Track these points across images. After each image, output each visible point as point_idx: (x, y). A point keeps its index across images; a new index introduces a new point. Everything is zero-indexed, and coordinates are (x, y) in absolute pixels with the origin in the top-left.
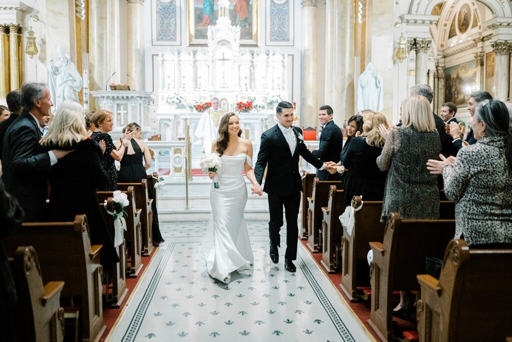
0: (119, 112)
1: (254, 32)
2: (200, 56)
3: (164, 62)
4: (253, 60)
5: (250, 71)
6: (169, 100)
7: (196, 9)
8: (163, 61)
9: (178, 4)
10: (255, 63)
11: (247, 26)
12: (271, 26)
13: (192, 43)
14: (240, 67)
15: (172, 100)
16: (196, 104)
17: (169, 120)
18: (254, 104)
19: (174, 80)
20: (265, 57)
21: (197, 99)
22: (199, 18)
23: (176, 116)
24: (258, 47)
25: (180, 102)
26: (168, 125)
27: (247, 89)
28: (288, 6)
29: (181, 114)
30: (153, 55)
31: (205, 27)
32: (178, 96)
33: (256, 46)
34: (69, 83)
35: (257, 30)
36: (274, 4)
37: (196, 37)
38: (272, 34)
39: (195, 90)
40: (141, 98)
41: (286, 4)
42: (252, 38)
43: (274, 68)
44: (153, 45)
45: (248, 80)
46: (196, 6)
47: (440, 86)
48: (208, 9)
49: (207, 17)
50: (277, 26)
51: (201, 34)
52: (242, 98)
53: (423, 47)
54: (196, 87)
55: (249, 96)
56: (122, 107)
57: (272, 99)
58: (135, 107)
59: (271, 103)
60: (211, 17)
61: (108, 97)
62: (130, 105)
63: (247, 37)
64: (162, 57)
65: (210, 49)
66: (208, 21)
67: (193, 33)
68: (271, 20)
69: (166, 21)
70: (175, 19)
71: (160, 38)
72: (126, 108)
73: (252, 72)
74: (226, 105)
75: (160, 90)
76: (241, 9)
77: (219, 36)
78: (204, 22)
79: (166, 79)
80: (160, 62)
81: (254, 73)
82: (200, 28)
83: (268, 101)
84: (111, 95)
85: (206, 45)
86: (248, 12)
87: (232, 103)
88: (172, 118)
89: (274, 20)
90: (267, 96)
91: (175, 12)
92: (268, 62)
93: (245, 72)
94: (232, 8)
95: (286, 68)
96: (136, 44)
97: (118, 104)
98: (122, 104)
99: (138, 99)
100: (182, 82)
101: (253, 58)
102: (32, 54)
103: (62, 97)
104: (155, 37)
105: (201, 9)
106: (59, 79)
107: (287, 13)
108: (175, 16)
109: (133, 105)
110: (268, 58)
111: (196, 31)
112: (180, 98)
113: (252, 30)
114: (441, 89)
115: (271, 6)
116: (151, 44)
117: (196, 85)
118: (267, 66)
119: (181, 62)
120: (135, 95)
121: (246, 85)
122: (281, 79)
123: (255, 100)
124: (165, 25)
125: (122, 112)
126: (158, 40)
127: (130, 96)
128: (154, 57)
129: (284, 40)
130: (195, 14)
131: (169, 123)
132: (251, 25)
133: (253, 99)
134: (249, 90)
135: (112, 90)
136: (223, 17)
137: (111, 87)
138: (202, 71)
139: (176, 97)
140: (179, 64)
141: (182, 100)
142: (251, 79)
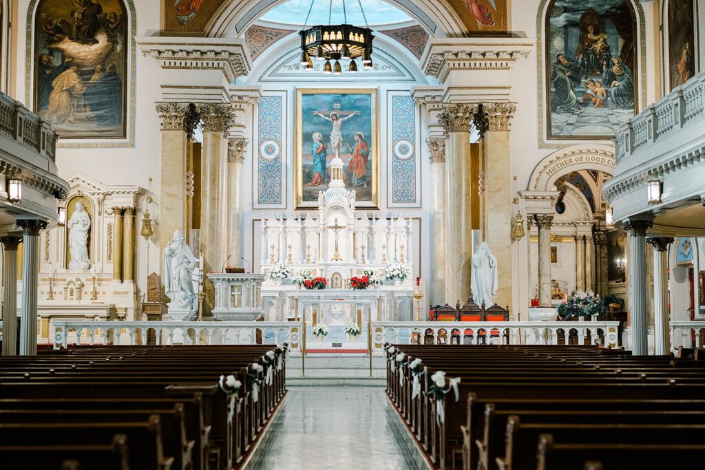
0: (233, 293)
1: (374, 192)
2: (309, 222)
3: (268, 229)
4: (372, 227)
5: (368, 238)
6: (274, 275)
7: (304, 167)
8: (266, 228)
9: (283, 161)
10: (374, 230)
11: (365, 186)
12: (393, 184)
13: (299, 206)
14: (356, 235)
15: (277, 275)
16: (305, 280)
17: (274, 298)
18: (371, 279)
19: (279, 250)
20: (386, 222)
21: (305, 274)
22: (308, 177)
23: (281, 293)
24: (378, 209)
25: (286, 277)
26: (272, 304)
27: (364, 260)
28: (414, 161)
29: (287, 292)
30: (253, 220)
31: (315, 187)
32: (285, 271)
33: (376, 208)
34: (185, 264)
35: (377, 190)
36: (398, 158)
37: (305, 199)
38: (395, 195)
39: (302, 263)
40: (254, 280)
41: (412, 159)
42: (370, 200)
43: (396, 234)
44: (253, 209)
45: (366, 249)
46: (304, 163)
47: (603, 255)
48: (319, 165)
49: (316, 175)
50: (401, 185)
51: (310, 196)
52: (358, 271)
53: (544, 223)
54: (304, 258)
55: (366, 269)
56: (236, 289)
57: (392, 273)
58: (249, 289)
59: (391, 278)
60: (323, 175)
61: (224, 279)
62: (244, 287)
63: (365, 199)
64: (265, 224)
65: (321, 213)
66: (319, 180)
67: (300, 194)
68: (394, 178)
69: (269, 181)
70: (280, 179)
71: (262, 200)
72: (240, 290)
73: (371, 239)
74: (339, 280)
75: (262, 262)
76: (357, 165)
77: (331, 201)
78: (314, 181)
79: (269, 248)
80: (263, 229)
81: (372, 242)
82: (309, 187)
83: (388, 276)
84: (226, 278)
85: (316, 208)
86: (367, 168)
87: (346, 278)
88: (277, 295)
89: (396, 177)
90: (387, 270)
91: (279, 171)
92: (389, 229)
93: (362, 240)
94: (347, 164)
95: (411, 236)
96: (235, 209)
97: (232, 286)
98: (236, 286)
99: (252, 281)
100: (288, 253)
101: (372, 224)
102: (147, 236)
103: (177, 279)
104: (256, 199)
105: (311, 167)
106: (174, 262)
107: (413, 169)
108: (281, 175)
109: (247, 286)
110: (390, 224)
111: (304, 192)
112: (286, 273)
113: (371, 190)
114: (604, 258)
115: (393, 161)
116: (251, 207)
117: (305, 256)
118: (388, 233)
119: (287, 230)
120: (249, 278)
121: (363, 256)
122: (405, 249)
123: (372, 274)
124: (267, 186)
125: (236, 293)
126: (260, 202)
127: (244, 278)
128: (255, 222)
129: (409, 201)
130: (304, 172)
131: (273, 301)
132: (369, 184)
133: (370, 273)
134: (367, 261)
135: (227, 272)
136: (336, 179)
137: (227, 269)
138: (312, 240)
139: (282, 271)
140: (285, 232)
141: (288, 275)
142: (369, 249)
